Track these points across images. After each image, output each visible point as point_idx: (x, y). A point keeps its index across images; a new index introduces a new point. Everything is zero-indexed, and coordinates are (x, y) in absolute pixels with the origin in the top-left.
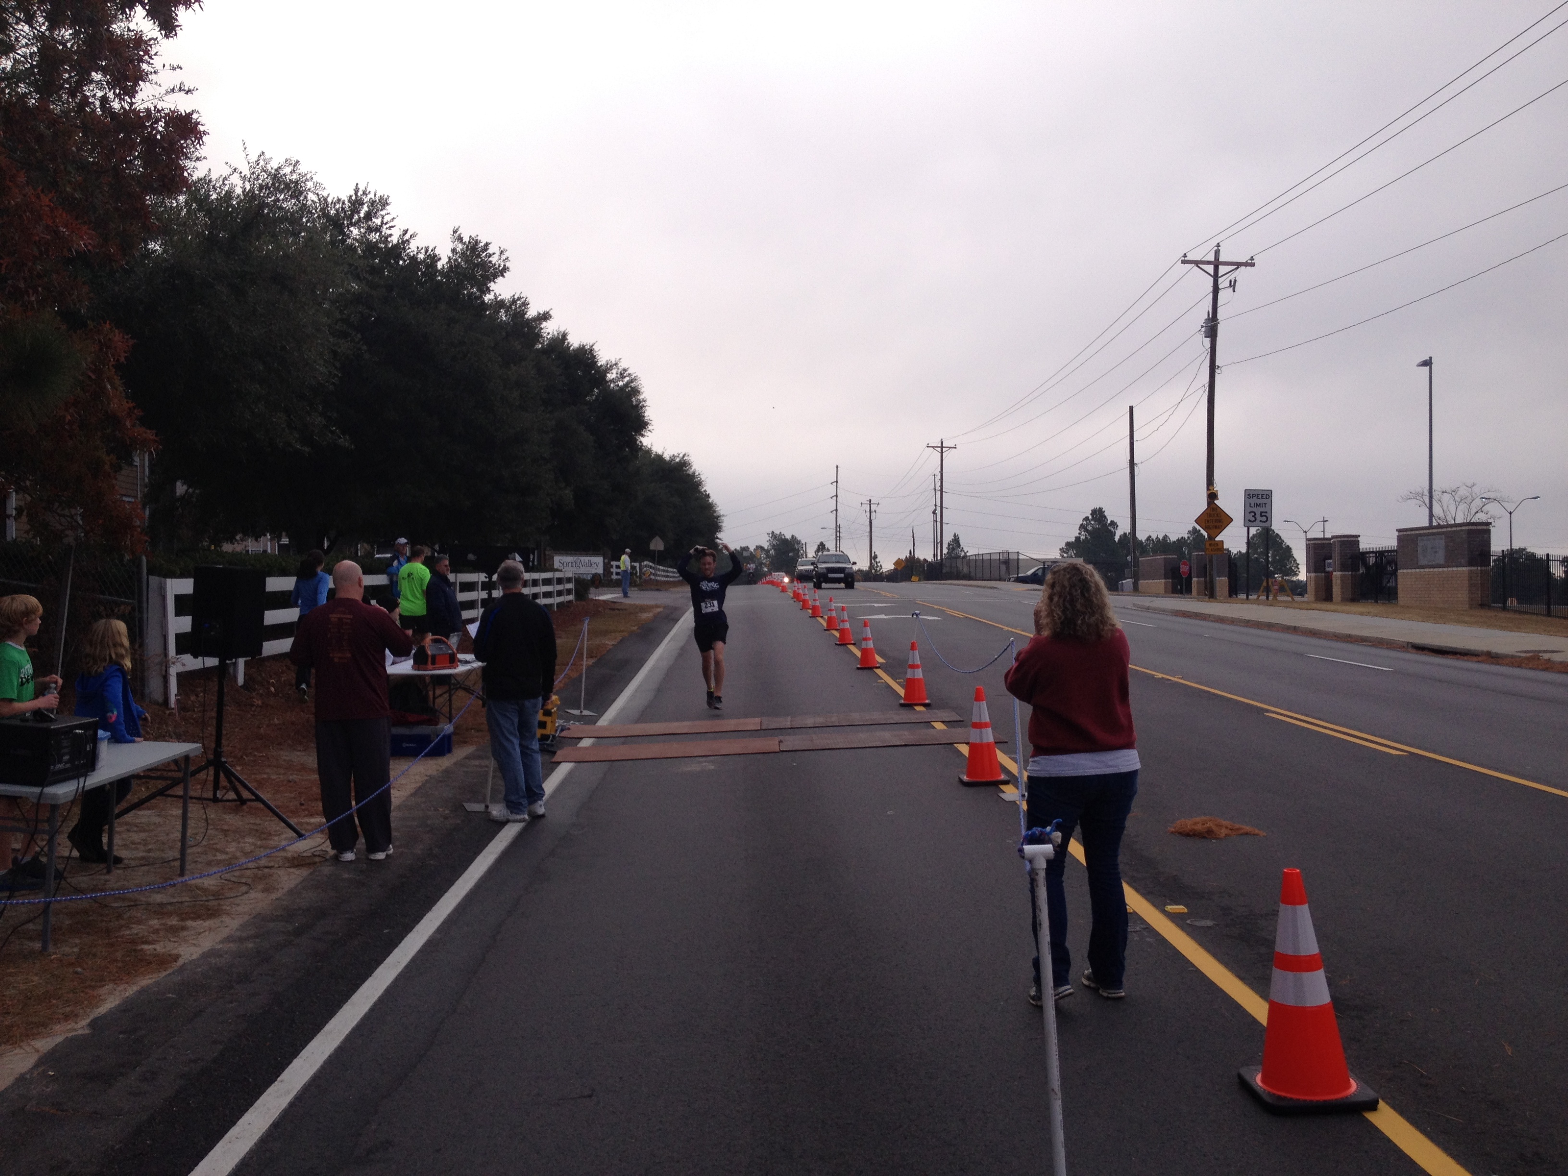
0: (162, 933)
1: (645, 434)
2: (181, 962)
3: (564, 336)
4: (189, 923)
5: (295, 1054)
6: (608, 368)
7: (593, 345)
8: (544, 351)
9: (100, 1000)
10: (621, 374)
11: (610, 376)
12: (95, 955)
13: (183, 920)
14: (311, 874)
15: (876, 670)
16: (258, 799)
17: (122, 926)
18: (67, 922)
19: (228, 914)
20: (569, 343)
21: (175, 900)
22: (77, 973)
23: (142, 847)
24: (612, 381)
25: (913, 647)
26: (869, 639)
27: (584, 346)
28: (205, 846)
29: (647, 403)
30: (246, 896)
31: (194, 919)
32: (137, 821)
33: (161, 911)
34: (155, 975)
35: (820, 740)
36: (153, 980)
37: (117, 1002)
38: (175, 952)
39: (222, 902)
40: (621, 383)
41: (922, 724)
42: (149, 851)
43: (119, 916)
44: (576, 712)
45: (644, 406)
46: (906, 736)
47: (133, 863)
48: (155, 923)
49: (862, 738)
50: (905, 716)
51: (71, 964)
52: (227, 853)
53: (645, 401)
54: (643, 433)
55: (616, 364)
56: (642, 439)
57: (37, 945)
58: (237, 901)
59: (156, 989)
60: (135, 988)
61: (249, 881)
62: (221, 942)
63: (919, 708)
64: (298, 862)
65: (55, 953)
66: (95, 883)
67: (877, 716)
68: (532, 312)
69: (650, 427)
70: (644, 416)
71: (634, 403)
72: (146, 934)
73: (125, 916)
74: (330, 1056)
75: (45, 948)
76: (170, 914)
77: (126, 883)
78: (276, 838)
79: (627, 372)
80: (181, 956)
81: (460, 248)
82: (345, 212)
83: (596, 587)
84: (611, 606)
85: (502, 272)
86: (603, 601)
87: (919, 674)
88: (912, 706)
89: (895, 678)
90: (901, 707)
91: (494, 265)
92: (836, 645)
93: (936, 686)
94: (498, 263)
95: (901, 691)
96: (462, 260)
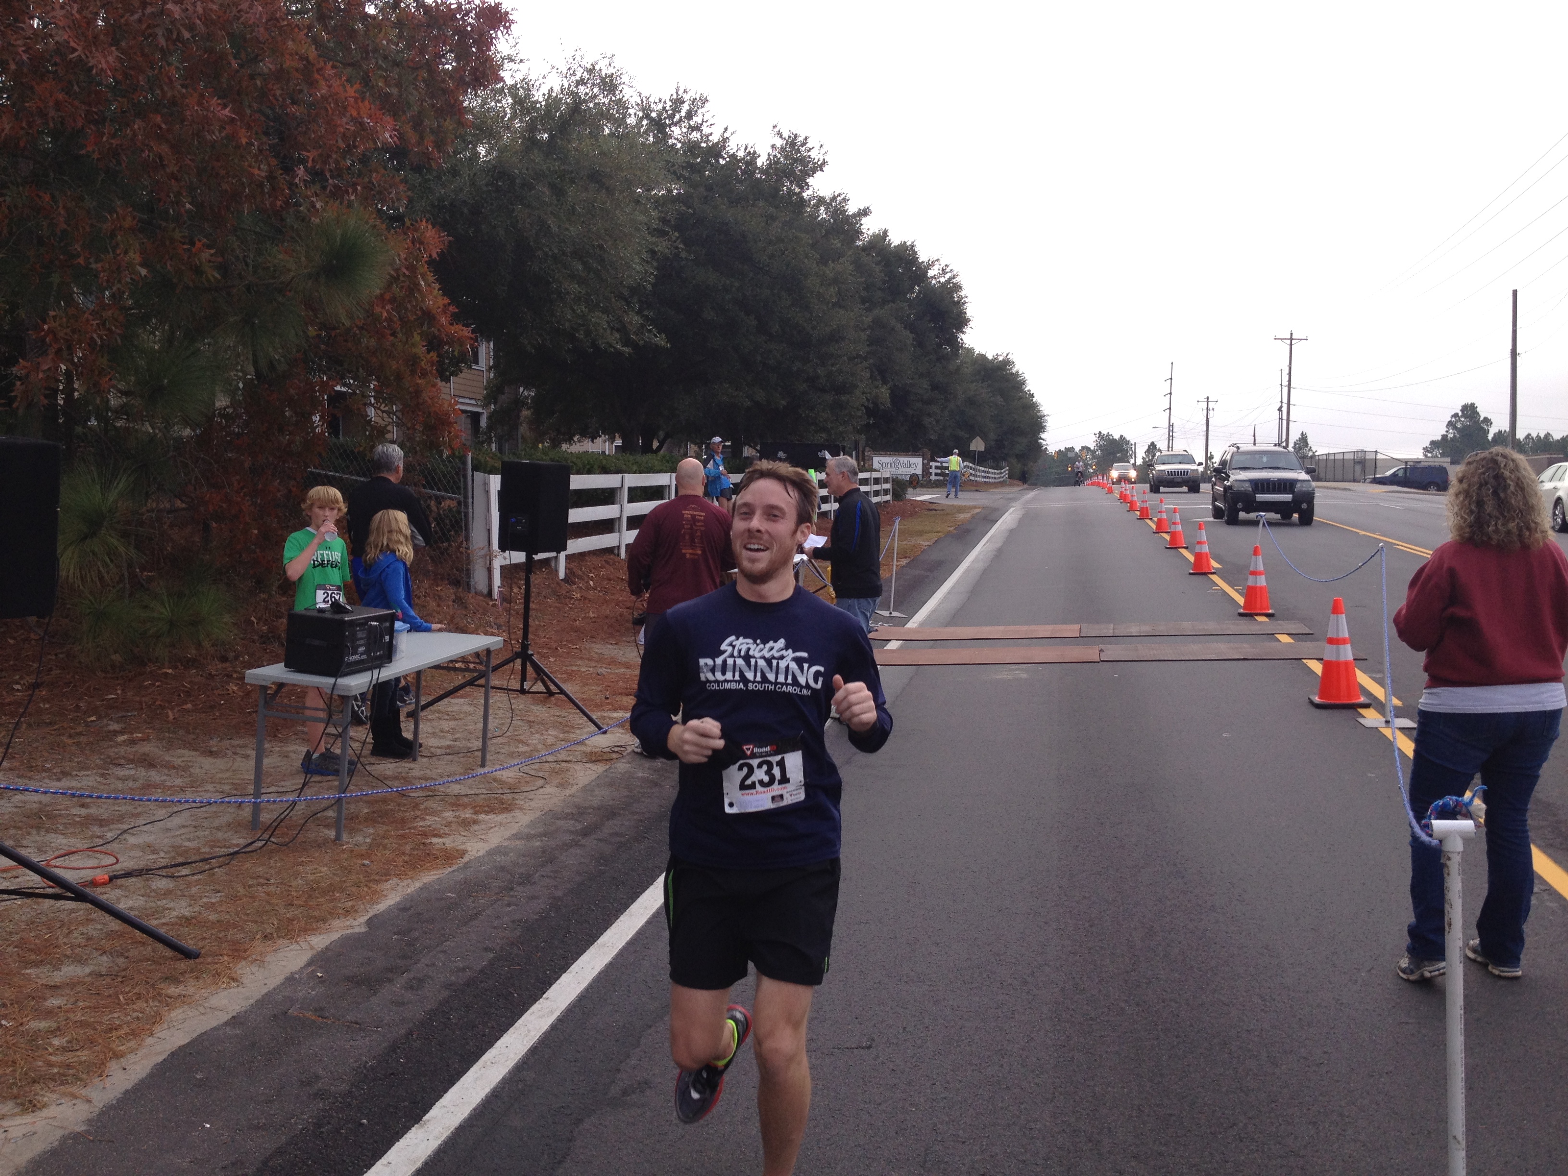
0: (454, 826)
1: (966, 330)
2: (466, 859)
3: (885, 232)
4: (482, 817)
5: (564, 968)
6: (930, 265)
8: (864, 248)
9: (383, 896)
10: (943, 270)
11: (931, 273)
12: (385, 848)
13: (476, 813)
14: (606, 771)
15: (1211, 576)
16: (562, 692)
17: (416, 817)
18: (366, 811)
19: (521, 809)
20: (890, 241)
21: (472, 792)
22: (364, 865)
23: (449, 736)
24: (934, 277)
25: (1256, 552)
26: (1204, 543)
27: (905, 243)
28: (508, 737)
29: (969, 300)
30: (541, 790)
31: (487, 813)
32: (450, 709)
33: (457, 802)
34: (440, 871)
35: (1146, 650)
36: (438, 876)
37: (398, 899)
38: (462, 847)
39: (516, 796)
40: (942, 280)
41: (1264, 636)
42: (455, 740)
43: (416, 806)
44: (886, 613)
45: (965, 303)
46: (1246, 649)
47: (439, 752)
48: (449, 815)
49: (1194, 649)
50: (1244, 626)
51: (362, 856)
52: (528, 745)
53: (966, 298)
54: (963, 329)
56: (962, 337)
57: (332, 834)
58: (531, 795)
59: (437, 887)
60: (418, 885)
61: (546, 775)
62: (509, 839)
63: (1260, 619)
64: (596, 758)
65: (348, 843)
66: (400, 770)
67: (1211, 626)
68: (852, 208)
69: (971, 324)
70: (965, 313)
71: (955, 299)
72: (439, 826)
73: (422, 807)
74: (599, 973)
75: (338, 837)
76: (465, 806)
77: (428, 772)
78: (577, 732)
79: (950, 268)
80: (467, 851)
81: (779, 143)
82: (667, 111)
83: (914, 488)
84: (929, 507)
85: (821, 166)
86: (921, 501)
87: (1262, 582)
88: (1252, 616)
90: (1240, 617)
91: (813, 159)
92: (1166, 548)
93: (1281, 595)
94: (817, 158)
95: (1239, 599)
96: (781, 156)
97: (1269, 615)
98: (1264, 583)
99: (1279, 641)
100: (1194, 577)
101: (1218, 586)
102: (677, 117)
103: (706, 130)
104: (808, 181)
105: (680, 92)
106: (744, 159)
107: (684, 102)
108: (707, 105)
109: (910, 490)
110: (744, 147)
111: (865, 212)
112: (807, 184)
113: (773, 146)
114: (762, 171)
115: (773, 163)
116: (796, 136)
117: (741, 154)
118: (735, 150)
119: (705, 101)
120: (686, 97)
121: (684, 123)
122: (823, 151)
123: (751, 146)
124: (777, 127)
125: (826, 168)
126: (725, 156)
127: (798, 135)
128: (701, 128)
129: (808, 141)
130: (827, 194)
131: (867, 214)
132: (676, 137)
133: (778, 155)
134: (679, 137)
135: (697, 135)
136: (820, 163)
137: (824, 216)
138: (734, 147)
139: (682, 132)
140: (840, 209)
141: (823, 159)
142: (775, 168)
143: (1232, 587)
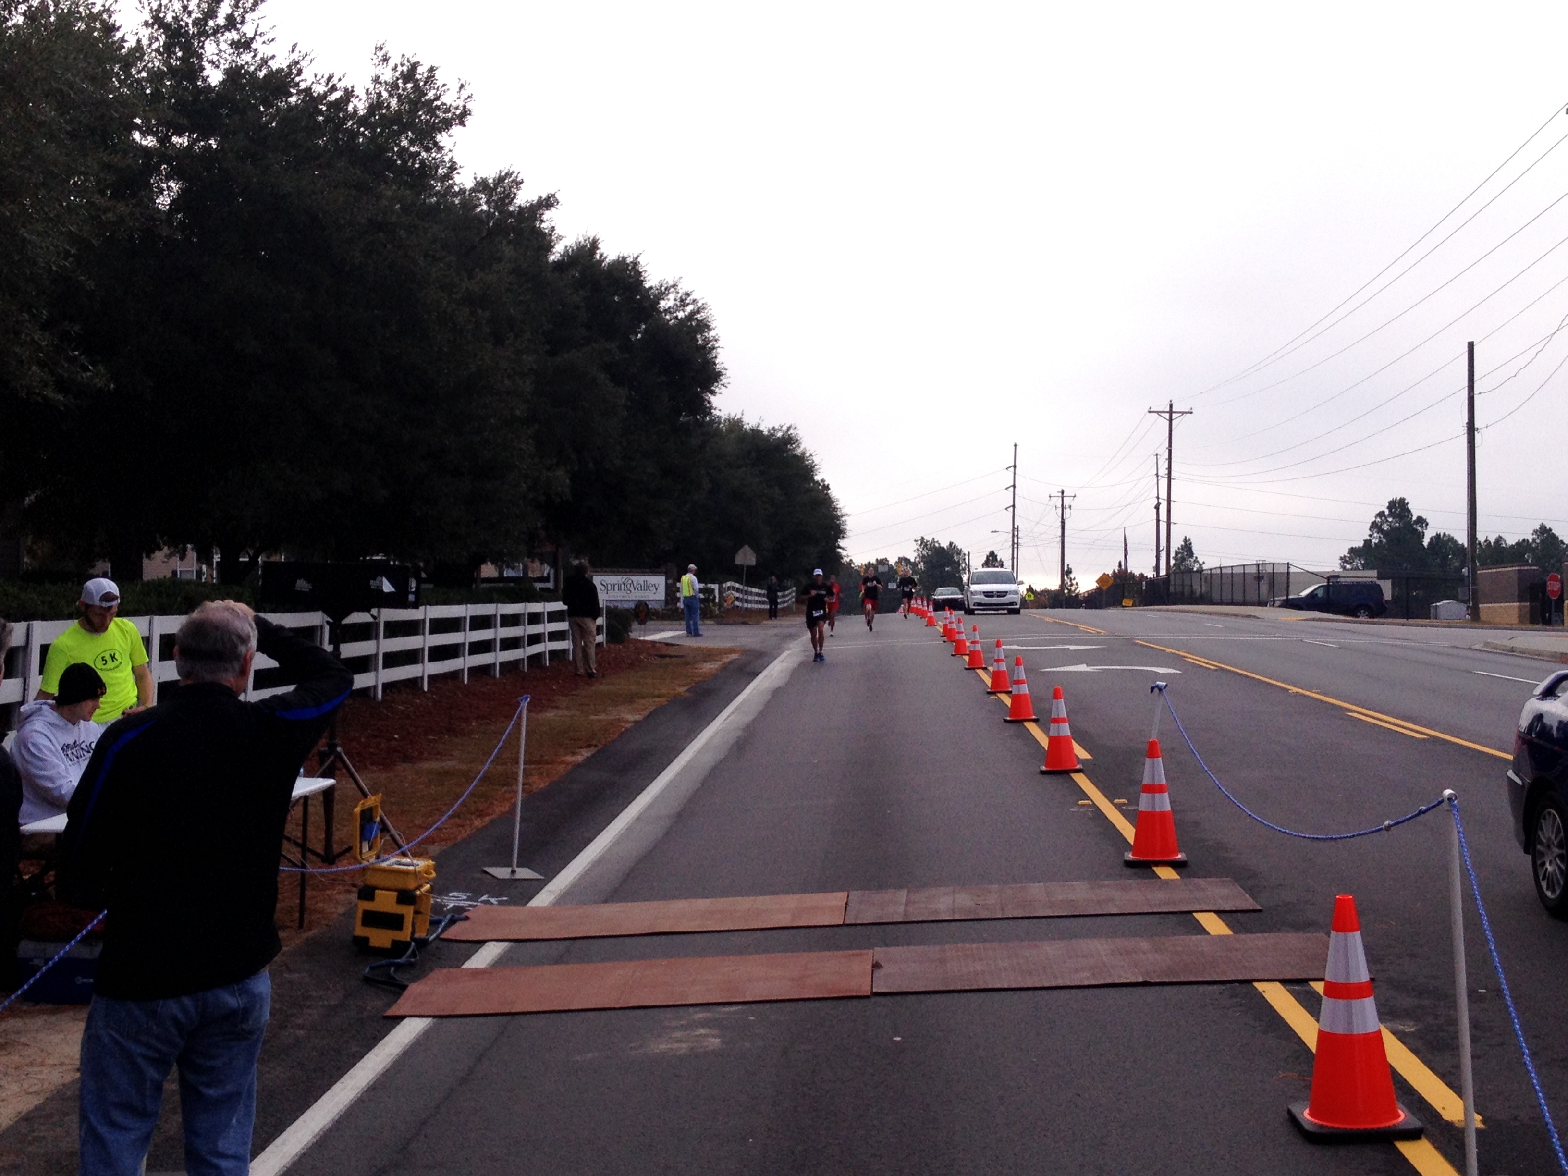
1: (717, 390)
6: (662, 294)
7: (638, 257)
8: (559, 265)
10: (682, 300)
11: (663, 304)
15: (1076, 777)
20: (601, 255)
24: (668, 311)
25: (1154, 751)
26: (1063, 721)
27: (624, 259)
29: (720, 344)
40: (681, 315)
44: (502, 873)
45: (715, 348)
50: (1138, 892)
53: (716, 340)
54: (713, 388)
55: (674, 286)
56: (713, 399)
63: (1166, 874)
68: (526, 197)
69: (724, 380)
70: (715, 364)
71: (700, 342)
79: (691, 298)
81: (387, 75)
82: (190, 13)
84: (661, 652)
85: (462, 117)
86: (653, 642)
87: (1163, 802)
88: (1151, 868)
89: (1116, 801)
90: (1129, 871)
91: (445, 104)
92: (1006, 721)
93: (1196, 824)
94: (454, 104)
95: (1129, 832)
96: (391, 95)
97: (1177, 866)
98: (1168, 808)
99: (1202, 931)
100: (1047, 779)
101: (1088, 798)
102: (211, 23)
103: (262, 49)
104: (439, 138)
106: (325, 95)
108: (261, 7)
109: (635, 625)
110: (326, 77)
111: (548, 202)
112: (436, 144)
113: (376, 80)
114: (363, 121)
115: (375, 106)
116: (414, 67)
117: (319, 89)
118: (309, 83)
121: (223, 35)
122: (464, 94)
123: (340, 80)
124: (381, 48)
125: (468, 120)
126: (293, 91)
127: (419, 62)
128: (254, 46)
129: (438, 74)
130: (490, 174)
131: (552, 205)
132: (210, 58)
133: (385, 95)
134: (215, 58)
135: (247, 57)
136: (458, 112)
137: (485, 207)
138: (311, 79)
139: (220, 51)
140: (509, 197)
141: (464, 107)
142: (382, 116)
143: (1112, 803)
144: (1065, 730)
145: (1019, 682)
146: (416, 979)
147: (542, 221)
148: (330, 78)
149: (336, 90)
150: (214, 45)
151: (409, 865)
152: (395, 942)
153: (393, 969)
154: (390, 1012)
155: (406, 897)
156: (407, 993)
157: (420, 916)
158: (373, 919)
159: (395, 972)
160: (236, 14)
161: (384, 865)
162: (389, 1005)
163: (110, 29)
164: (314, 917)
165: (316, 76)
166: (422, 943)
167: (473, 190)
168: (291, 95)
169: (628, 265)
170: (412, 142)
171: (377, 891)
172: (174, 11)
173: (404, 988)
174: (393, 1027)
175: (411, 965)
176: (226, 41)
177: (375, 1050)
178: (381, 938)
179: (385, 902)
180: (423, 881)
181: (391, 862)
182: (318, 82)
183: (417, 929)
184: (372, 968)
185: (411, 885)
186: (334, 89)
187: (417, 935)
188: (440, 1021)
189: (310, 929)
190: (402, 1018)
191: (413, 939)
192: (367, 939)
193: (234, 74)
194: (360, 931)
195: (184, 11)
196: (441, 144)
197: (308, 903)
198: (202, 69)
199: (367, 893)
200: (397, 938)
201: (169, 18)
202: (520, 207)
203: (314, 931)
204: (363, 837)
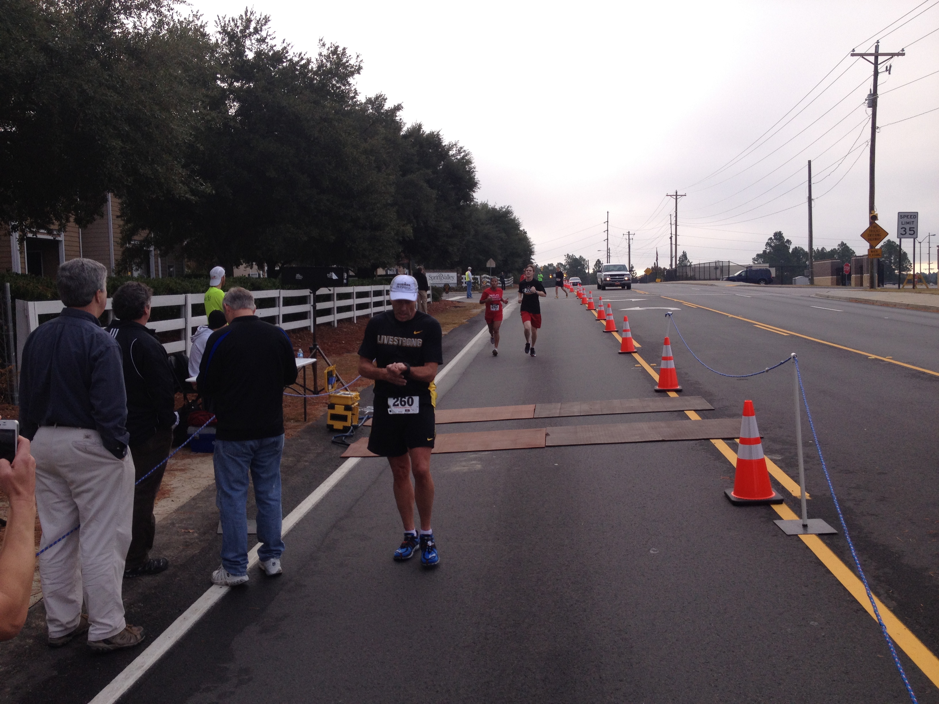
1: (476, 190)
3: (420, 126)
6: (450, 148)
8: (405, 136)
10: (459, 151)
11: (451, 153)
15: (634, 355)
20: (423, 131)
24: (453, 155)
25: (666, 342)
27: (433, 133)
29: (476, 170)
40: (459, 157)
41: (676, 413)
45: (474, 172)
46: (664, 428)
50: (660, 403)
53: (474, 168)
54: (474, 189)
55: (455, 145)
56: (474, 194)
63: (672, 395)
68: (389, 105)
69: (479, 186)
70: (475, 179)
71: (468, 169)
79: (463, 149)
81: (325, 52)
82: (238, 27)
83: (447, 293)
84: (456, 305)
85: (359, 70)
86: (452, 301)
87: (671, 365)
88: (666, 392)
89: (651, 365)
90: (656, 394)
91: (351, 65)
92: (604, 332)
93: (686, 374)
94: (355, 64)
95: (656, 377)
96: (327, 61)
97: (677, 391)
98: (673, 366)
99: (687, 418)
100: (622, 356)
101: (639, 363)
102: (247, 31)
103: (271, 42)
104: (349, 79)
105: (249, 14)
106: (298, 62)
107: (252, 21)
108: (269, 23)
109: (444, 294)
110: (299, 54)
111: (398, 108)
112: (348, 82)
113: (320, 55)
114: (316, 73)
115: (321, 66)
116: (337, 47)
117: (296, 59)
118: (291, 57)
119: (267, 20)
120: (253, 18)
121: (253, 36)
122: (359, 60)
123: (305, 55)
124: (322, 40)
125: (362, 71)
126: (285, 60)
127: (338, 46)
128: (266, 41)
129: (347, 51)
130: (372, 95)
131: (400, 109)
132: (248, 47)
133: (324, 61)
134: (250, 47)
135: (264, 46)
136: (357, 68)
137: (371, 111)
138: (292, 55)
139: (252, 43)
140: (381, 106)
141: (359, 65)
142: (324, 70)
143: (649, 365)
144: (629, 335)
145: (609, 315)
146: (353, 442)
147: (396, 116)
148: (300, 54)
149: (303, 59)
150: (249, 41)
151: (348, 394)
152: (344, 427)
153: (344, 438)
154: (343, 455)
155: (348, 408)
156: (350, 446)
157: (354, 416)
158: (335, 417)
159: (345, 439)
160: (258, 27)
161: (338, 394)
162: (343, 453)
163: (204, 35)
164: (311, 416)
165: (294, 54)
166: (355, 427)
167: (365, 103)
168: (284, 62)
169: (435, 135)
170: (337, 82)
171: (336, 406)
172: (231, 26)
173: (349, 445)
174: (344, 461)
175: (352, 436)
176: (254, 39)
177: (337, 470)
178: (338, 425)
179: (339, 410)
180: (355, 401)
181: (341, 393)
182: (295, 56)
183: (353, 422)
184: (335, 438)
185: (350, 403)
186: (302, 59)
187: (353, 424)
188: (364, 458)
189: (309, 422)
190: (348, 457)
191: (352, 425)
192: (333, 426)
193: (259, 54)
194: (330, 422)
195: (235, 26)
196: (350, 82)
197: (307, 411)
198: (245, 52)
199: (332, 406)
200: (345, 425)
201: (229, 30)
202: (386, 110)
203: (310, 423)
204: (329, 383)
